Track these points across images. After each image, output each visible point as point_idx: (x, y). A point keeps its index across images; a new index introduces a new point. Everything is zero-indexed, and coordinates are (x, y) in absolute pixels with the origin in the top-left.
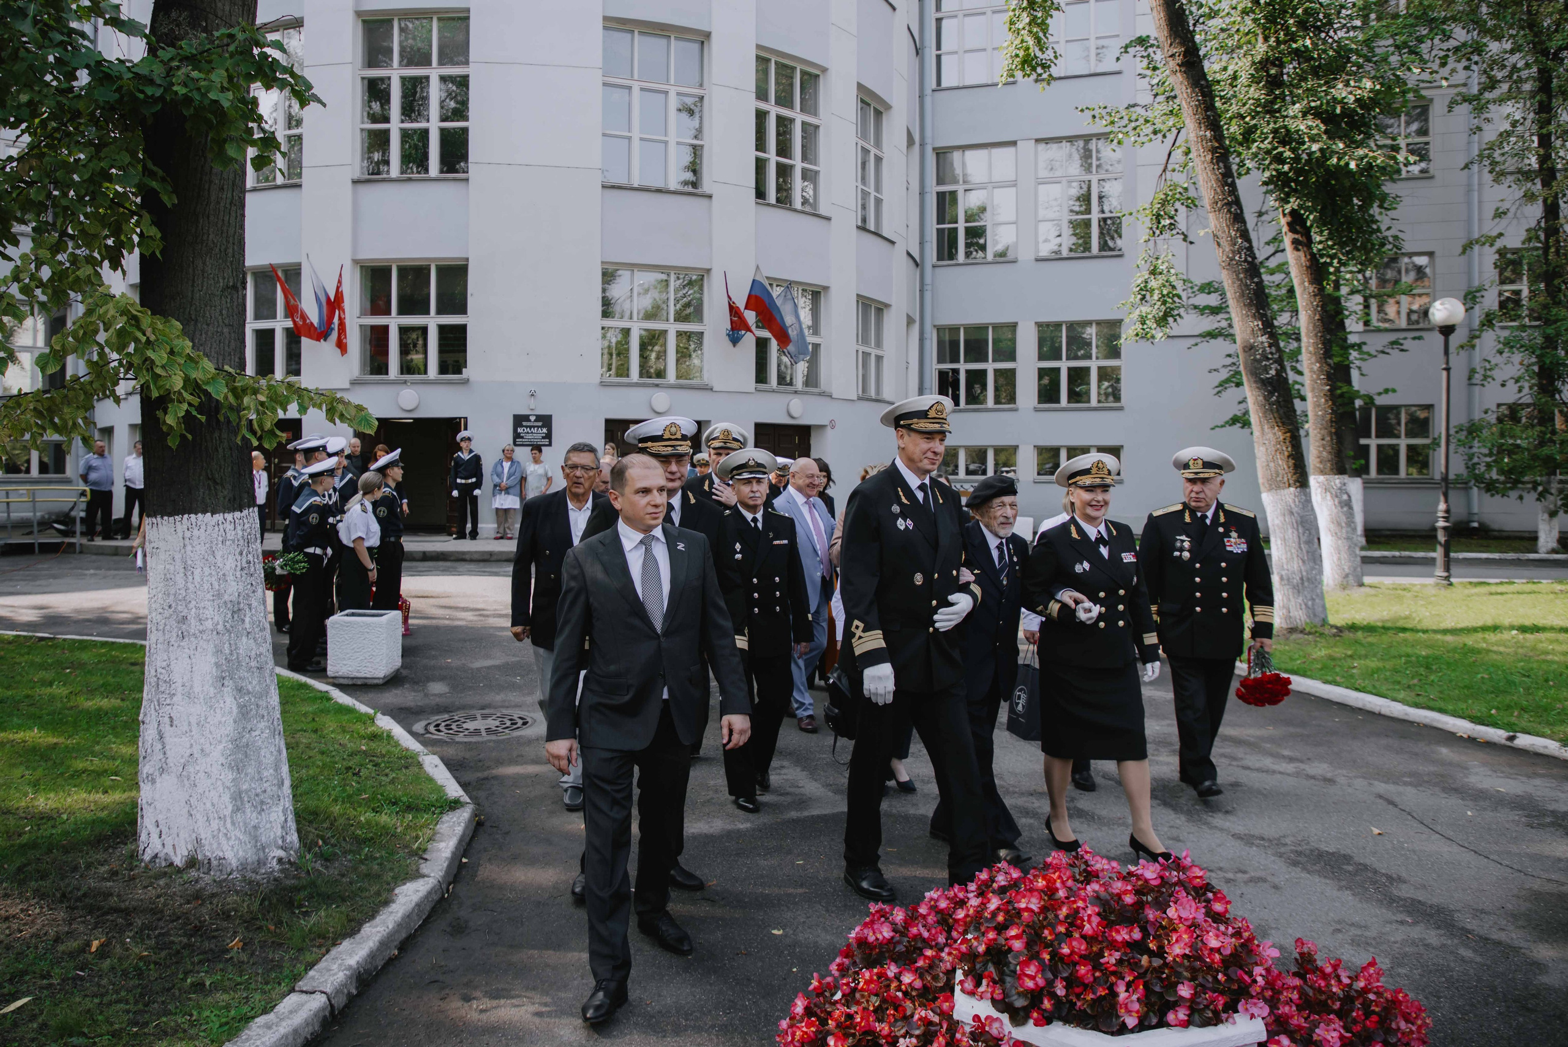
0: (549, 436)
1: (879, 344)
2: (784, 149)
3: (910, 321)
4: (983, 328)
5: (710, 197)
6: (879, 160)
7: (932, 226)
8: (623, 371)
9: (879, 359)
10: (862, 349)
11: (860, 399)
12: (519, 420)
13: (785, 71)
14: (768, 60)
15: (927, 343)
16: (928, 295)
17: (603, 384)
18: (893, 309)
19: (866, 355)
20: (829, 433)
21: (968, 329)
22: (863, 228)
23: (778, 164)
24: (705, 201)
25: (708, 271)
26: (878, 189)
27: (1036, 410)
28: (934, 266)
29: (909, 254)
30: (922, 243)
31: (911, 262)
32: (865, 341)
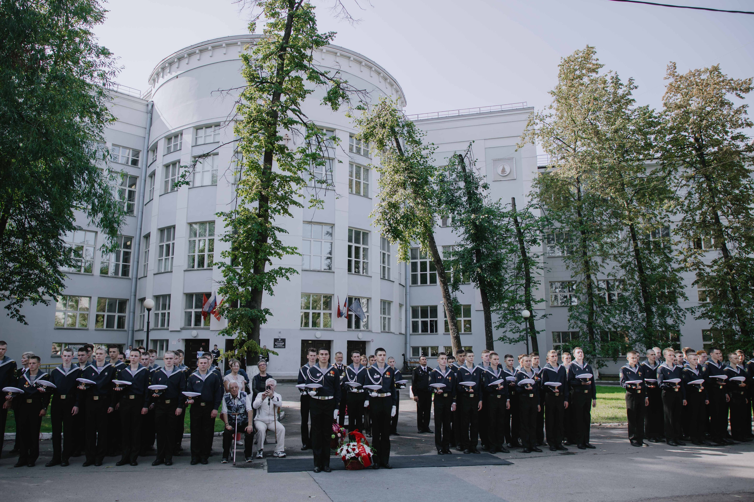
0: (284, 345)
1: (389, 314)
2: (357, 256)
3: (401, 305)
4: (427, 307)
5: (334, 272)
6: (389, 256)
7: (410, 273)
8: (307, 324)
9: (389, 319)
10: (383, 316)
11: (382, 332)
12: (276, 340)
13: (358, 233)
14: (352, 230)
15: (408, 312)
16: (408, 296)
17: (301, 329)
18: (394, 303)
19: (384, 318)
20: (371, 343)
21: (422, 307)
22: (383, 278)
23: (355, 261)
24: (332, 274)
25: (333, 295)
26: (389, 265)
27: (444, 334)
28: (410, 286)
29: (400, 284)
30: (406, 279)
31: (401, 286)
32: (384, 313)
